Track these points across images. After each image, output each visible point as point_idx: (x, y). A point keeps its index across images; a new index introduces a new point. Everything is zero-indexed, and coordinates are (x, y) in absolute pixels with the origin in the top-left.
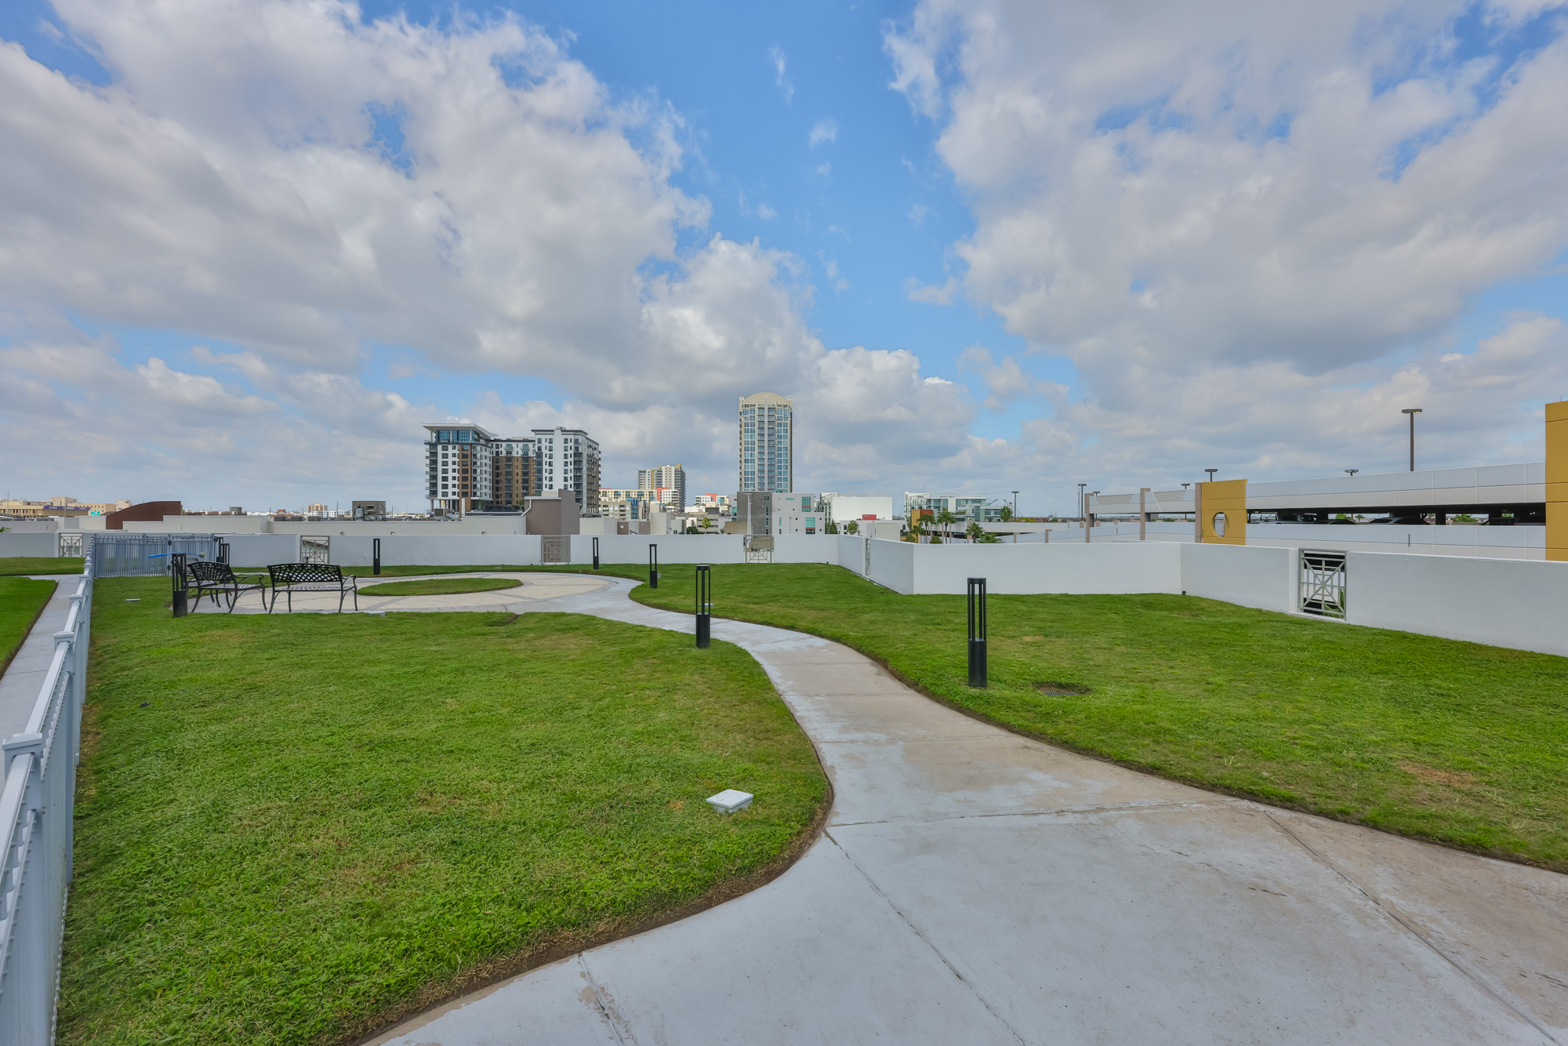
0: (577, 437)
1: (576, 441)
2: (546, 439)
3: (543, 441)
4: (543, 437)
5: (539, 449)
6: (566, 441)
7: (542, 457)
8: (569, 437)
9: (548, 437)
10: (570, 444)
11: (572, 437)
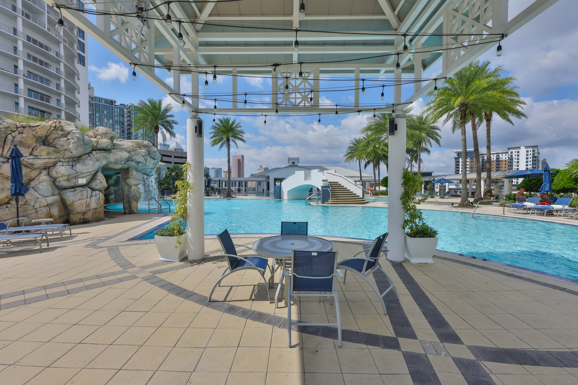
0: (534, 149)
1: (533, 151)
2: (515, 152)
3: (514, 152)
4: (514, 151)
5: (512, 156)
6: (527, 151)
7: (513, 160)
8: (529, 149)
9: (517, 150)
10: (529, 153)
11: (532, 149)
